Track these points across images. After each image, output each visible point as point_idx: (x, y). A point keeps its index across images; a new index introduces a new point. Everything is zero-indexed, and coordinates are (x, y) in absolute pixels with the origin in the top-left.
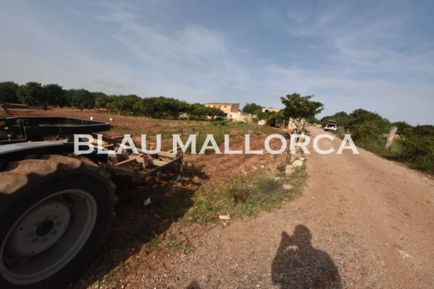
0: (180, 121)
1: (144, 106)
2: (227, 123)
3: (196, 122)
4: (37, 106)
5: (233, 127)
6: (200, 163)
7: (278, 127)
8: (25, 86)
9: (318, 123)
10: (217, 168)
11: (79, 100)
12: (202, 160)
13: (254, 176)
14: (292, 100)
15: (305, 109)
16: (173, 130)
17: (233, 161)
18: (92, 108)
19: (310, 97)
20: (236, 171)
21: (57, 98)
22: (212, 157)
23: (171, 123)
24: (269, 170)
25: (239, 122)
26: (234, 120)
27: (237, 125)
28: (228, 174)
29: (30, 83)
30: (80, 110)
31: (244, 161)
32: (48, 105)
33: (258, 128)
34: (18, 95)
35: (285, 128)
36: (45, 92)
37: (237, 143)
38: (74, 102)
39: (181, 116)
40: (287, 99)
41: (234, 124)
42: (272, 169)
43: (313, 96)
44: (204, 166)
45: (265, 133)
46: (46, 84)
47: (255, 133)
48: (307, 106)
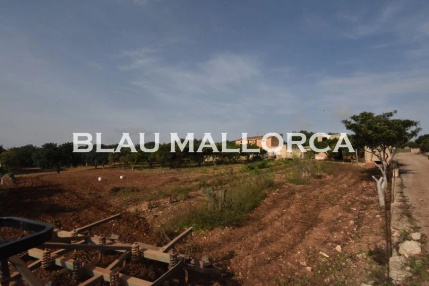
0: (205, 168)
1: (161, 155)
2: (269, 164)
3: (225, 166)
4: (51, 168)
5: (277, 170)
6: (226, 249)
7: (349, 161)
8: (41, 149)
9: (413, 146)
10: (254, 258)
11: (93, 156)
12: (229, 241)
13: (326, 275)
14: (362, 123)
15: (388, 134)
16: (194, 183)
17: (282, 240)
18: (106, 164)
19: (390, 114)
20: (289, 263)
21: (71, 157)
22: (246, 233)
23: (192, 173)
24: (353, 258)
25: (286, 159)
26: (277, 158)
27: (283, 165)
28: (276, 272)
29: (46, 144)
30: (94, 167)
31: (303, 237)
32: (62, 166)
33: (316, 167)
34: (33, 158)
35: (360, 161)
36: (60, 152)
37: (286, 198)
38: (88, 159)
39: (206, 160)
40: (353, 122)
41: (278, 164)
42: (359, 256)
43: (395, 112)
44: (232, 255)
45: (329, 174)
46: (61, 144)
47: (312, 176)
48: (390, 128)
